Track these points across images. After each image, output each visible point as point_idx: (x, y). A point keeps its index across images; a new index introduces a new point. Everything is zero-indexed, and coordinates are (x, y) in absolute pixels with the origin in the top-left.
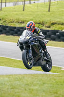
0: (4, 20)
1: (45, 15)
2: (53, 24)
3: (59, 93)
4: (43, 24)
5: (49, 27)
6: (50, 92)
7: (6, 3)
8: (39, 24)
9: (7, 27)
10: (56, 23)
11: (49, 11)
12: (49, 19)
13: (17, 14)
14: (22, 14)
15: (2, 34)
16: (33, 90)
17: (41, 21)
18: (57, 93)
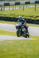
0: (14, 15)
1: (33, 12)
2: (37, 17)
3: (36, 48)
4: (32, 17)
5: (35, 18)
6: (32, 48)
7: (13, 7)
8: (31, 17)
9: (16, 18)
10: (38, 16)
11: (35, 11)
12: (35, 15)
13: (20, 12)
14: (23, 12)
15: (13, 21)
16: (24, 47)
17: (31, 15)
18: (35, 48)
